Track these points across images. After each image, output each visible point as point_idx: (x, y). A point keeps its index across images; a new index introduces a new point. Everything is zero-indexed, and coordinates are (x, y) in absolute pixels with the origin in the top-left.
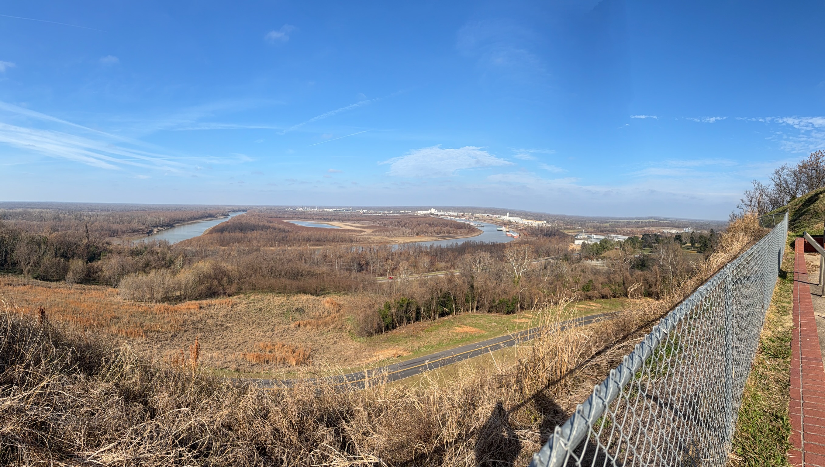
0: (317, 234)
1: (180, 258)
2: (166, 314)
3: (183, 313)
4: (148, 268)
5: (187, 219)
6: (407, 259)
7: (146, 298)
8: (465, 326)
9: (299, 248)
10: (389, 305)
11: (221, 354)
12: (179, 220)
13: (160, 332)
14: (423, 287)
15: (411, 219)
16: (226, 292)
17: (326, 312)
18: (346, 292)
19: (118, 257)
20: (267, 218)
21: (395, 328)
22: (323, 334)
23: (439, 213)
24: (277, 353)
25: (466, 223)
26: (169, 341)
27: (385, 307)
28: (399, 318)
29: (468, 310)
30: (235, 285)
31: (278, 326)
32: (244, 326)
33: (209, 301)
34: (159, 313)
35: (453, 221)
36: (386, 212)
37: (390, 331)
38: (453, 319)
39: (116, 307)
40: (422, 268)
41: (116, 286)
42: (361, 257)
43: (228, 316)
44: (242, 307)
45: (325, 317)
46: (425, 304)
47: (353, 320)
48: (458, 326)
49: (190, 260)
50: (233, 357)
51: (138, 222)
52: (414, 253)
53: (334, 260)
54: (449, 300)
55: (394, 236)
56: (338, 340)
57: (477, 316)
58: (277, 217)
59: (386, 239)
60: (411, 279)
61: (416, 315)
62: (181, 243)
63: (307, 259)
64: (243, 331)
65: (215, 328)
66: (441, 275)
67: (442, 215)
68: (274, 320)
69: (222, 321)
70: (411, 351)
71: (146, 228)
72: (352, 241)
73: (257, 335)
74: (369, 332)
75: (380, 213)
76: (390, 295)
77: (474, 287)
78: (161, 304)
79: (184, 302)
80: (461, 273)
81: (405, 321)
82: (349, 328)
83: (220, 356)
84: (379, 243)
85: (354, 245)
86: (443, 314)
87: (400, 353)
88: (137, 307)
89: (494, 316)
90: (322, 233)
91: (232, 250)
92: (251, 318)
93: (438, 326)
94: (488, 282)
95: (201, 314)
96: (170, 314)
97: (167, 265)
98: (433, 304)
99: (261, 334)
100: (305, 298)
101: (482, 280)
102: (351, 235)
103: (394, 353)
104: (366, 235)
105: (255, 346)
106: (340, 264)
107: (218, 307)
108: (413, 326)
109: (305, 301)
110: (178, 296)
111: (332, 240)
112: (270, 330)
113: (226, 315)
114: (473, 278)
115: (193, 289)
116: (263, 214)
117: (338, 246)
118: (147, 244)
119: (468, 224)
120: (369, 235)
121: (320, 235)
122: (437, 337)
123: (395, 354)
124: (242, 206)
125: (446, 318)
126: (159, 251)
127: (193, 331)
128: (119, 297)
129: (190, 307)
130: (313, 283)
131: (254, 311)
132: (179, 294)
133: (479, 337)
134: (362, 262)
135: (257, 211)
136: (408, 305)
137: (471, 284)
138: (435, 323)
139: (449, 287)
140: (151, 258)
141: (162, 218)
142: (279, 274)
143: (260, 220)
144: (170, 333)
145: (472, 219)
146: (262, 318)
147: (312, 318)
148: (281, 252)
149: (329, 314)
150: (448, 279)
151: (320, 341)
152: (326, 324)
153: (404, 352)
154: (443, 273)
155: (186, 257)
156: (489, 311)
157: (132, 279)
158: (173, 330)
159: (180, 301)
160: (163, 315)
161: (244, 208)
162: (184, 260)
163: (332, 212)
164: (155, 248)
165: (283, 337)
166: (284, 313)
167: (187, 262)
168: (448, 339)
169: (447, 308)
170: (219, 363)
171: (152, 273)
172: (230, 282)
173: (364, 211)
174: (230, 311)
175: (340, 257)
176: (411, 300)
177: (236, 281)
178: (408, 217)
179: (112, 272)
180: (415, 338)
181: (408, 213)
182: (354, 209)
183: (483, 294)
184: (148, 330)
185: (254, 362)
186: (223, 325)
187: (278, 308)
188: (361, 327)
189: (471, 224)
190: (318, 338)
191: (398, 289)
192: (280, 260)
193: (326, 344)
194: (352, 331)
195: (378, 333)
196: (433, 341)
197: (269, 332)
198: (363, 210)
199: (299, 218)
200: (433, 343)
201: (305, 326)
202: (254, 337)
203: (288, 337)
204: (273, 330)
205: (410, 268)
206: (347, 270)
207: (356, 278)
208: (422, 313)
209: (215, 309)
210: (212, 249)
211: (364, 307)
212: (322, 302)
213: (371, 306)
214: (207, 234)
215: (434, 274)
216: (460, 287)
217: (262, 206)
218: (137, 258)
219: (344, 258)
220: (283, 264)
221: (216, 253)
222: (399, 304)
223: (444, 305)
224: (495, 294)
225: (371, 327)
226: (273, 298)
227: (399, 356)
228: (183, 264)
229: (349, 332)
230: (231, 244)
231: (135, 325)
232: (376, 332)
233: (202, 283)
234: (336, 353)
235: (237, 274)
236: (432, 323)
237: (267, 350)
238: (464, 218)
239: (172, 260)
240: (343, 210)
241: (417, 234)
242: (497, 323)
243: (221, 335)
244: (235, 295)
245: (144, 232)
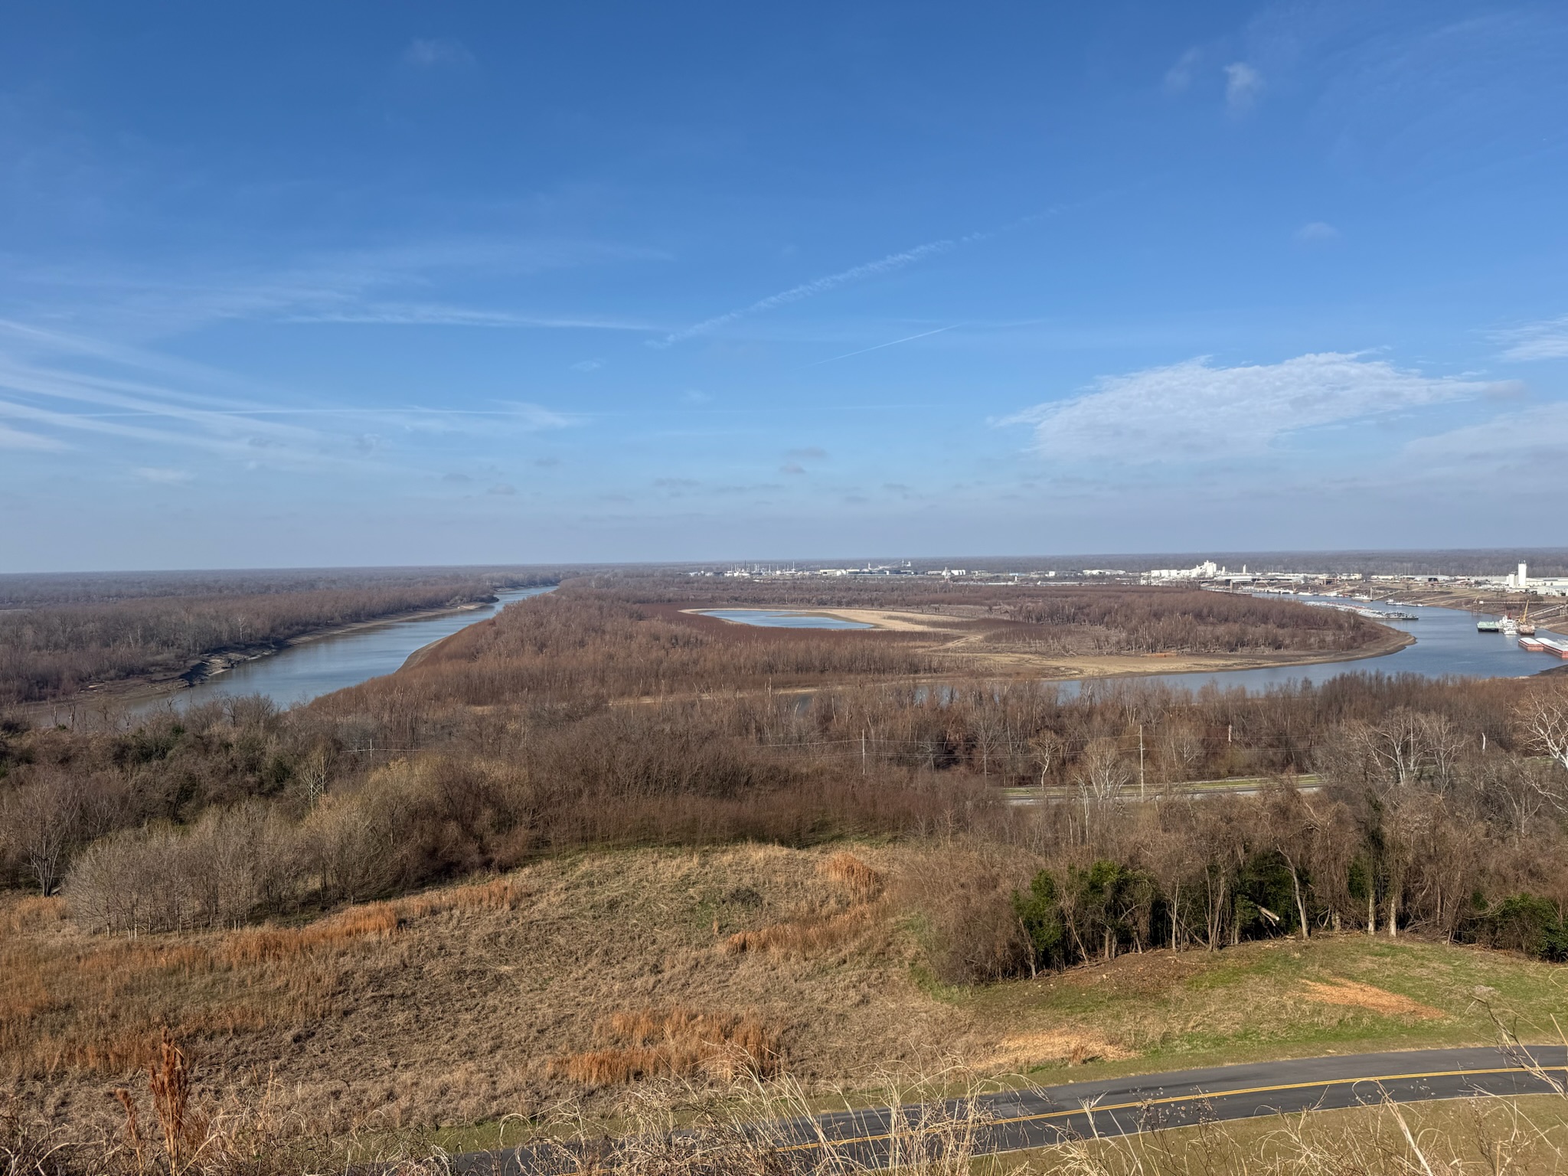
0: (797, 650)
1: (317, 758)
2: (270, 964)
3: (335, 950)
4: (192, 804)
5: (338, 620)
6: (1116, 731)
7: (186, 913)
8: (1350, 983)
9: (739, 695)
10: (1049, 882)
11: (480, 1070)
12: (307, 624)
13: (246, 1031)
14: (1178, 830)
15: (1127, 598)
16: (491, 860)
17: (832, 901)
18: (899, 833)
19: (60, 776)
20: (628, 605)
21: (1075, 963)
22: (823, 971)
23: (1235, 578)
24: (672, 1042)
25: (1342, 608)
26: (283, 1060)
27: (1035, 889)
28: (1088, 930)
29: (1361, 925)
30: (522, 833)
31: (675, 954)
32: (559, 966)
33: (432, 896)
34: (240, 964)
35: (1289, 603)
36: (1034, 575)
37: (1054, 973)
38: (1300, 951)
39: (54, 965)
40: (1172, 765)
41: (52, 887)
42: (947, 722)
43: (502, 939)
44: (550, 903)
45: (828, 917)
46: (1186, 891)
47: (922, 926)
48: (1319, 979)
49: (355, 760)
50: (519, 1077)
51: (143, 637)
52: (1138, 712)
53: (856, 731)
54: (1283, 883)
55: (1064, 653)
56: (873, 991)
57: (1403, 950)
58: (660, 600)
59: (1036, 662)
60: (1133, 799)
61: (1153, 924)
62: (320, 703)
63: (767, 730)
64: (555, 985)
65: (455, 986)
66: (1248, 790)
67: (1245, 583)
68: (660, 935)
69: (480, 960)
70: (1134, 1047)
71: (178, 657)
72: (914, 669)
73: (604, 989)
74: (980, 971)
75: (1012, 579)
76: (1052, 848)
77: (1387, 841)
78: (248, 930)
79: (340, 911)
80: (1327, 789)
81: (1110, 944)
82: (910, 953)
83: (474, 1079)
84: (1010, 675)
85: (924, 680)
86: (1256, 931)
87: (1095, 1048)
88: (150, 954)
89: (1479, 959)
90: (814, 643)
91: (509, 716)
92: (580, 936)
93: (1237, 972)
94: (1448, 827)
95: (405, 945)
96: (285, 963)
97: (267, 786)
98: (1214, 892)
99: (616, 988)
100: (761, 854)
101: (1419, 817)
102: (912, 651)
103: (1073, 1046)
104: (964, 649)
105: (596, 1028)
106: (878, 744)
107: (463, 913)
108: (1139, 962)
109: (761, 864)
110: (316, 893)
111: (849, 667)
112: (647, 968)
113: (493, 938)
114: (1377, 807)
115: (371, 860)
116: (613, 591)
117: (869, 686)
118: (182, 716)
119: (1352, 615)
120: (975, 650)
121: (808, 651)
122: (1236, 1009)
123: (1075, 1052)
124: (543, 568)
125: (1268, 945)
126: (233, 737)
127: (375, 1008)
128: (70, 928)
129: (360, 924)
130: (785, 805)
131: (591, 913)
132: (318, 886)
133: (1417, 1031)
134: (953, 736)
135: (593, 584)
136: (1120, 888)
137: (1372, 827)
138: (1225, 957)
139: (1280, 833)
140: (202, 767)
141: (241, 620)
142: (674, 783)
143: (605, 610)
144: (288, 1028)
145: (1367, 593)
146: (617, 933)
147: (786, 921)
148: (680, 711)
149: (844, 905)
150: (1275, 805)
151: (816, 995)
152: (832, 939)
153: (1109, 1049)
154: (1254, 785)
155: (338, 750)
156: (1458, 938)
157: (120, 851)
158: (299, 1017)
159: (323, 909)
160: (257, 970)
161: (550, 575)
162: (331, 762)
163: (843, 578)
164: (216, 729)
165: (690, 990)
166: (692, 910)
167: (345, 767)
168: (1279, 1020)
169: (1275, 910)
170: (468, 1105)
171: (207, 825)
172: (505, 823)
173: (956, 572)
174: (508, 922)
175: (876, 721)
176: (1130, 872)
177: (527, 818)
178: (1115, 589)
179: (33, 835)
180: (1149, 1003)
181: (1112, 577)
182: (920, 567)
183: (1428, 869)
184: (199, 1030)
185: (593, 1083)
186: (484, 973)
187: (674, 896)
188: (953, 953)
189: (1363, 612)
190: (806, 986)
191: (1083, 832)
192: (674, 736)
193: (834, 1006)
194: (921, 964)
195: (1013, 974)
196: (1220, 1022)
197: (645, 978)
198: (950, 569)
199: (736, 601)
200: (1221, 1028)
201: (764, 947)
202: (592, 999)
203: (706, 988)
204: (656, 969)
205: (1126, 761)
206: (900, 761)
207: (932, 789)
208: (1174, 918)
209: (455, 921)
210: (440, 714)
211: (962, 886)
212: (819, 868)
213: (987, 884)
214: (420, 665)
215: (1221, 787)
216: (1325, 838)
217: (608, 566)
218: (144, 772)
219: (889, 723)
220: (685, 749)
221: (454, 730)
222: (1085, 883)
223: (1260, 896)
224: (1482, 872)
225: (987, 953)
226: (655, 863)
227: (1091, 1059)
228: (330, 777)
229: (912, 965)
230: (507, 696)
231: (140, 1022)
232: (1005, 971)
233: (402, 836)
234: (870, 1033)
235: (527, 792)
236: (1215, 958)
237: (638, 1036)
238: (1333, 594)
239: (287, 765)
240: (882, 572)
241: (1152, 648)
242: (1497, 986)
243: (479, 1008)
244: (524, 866)
245: (169, 675)
